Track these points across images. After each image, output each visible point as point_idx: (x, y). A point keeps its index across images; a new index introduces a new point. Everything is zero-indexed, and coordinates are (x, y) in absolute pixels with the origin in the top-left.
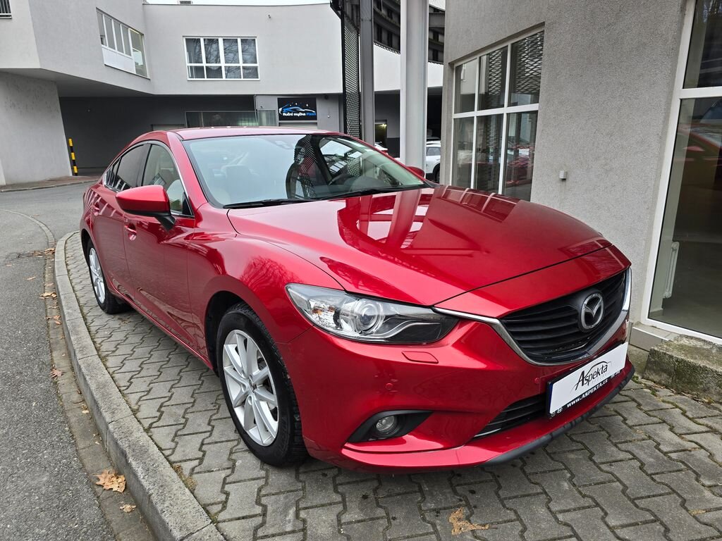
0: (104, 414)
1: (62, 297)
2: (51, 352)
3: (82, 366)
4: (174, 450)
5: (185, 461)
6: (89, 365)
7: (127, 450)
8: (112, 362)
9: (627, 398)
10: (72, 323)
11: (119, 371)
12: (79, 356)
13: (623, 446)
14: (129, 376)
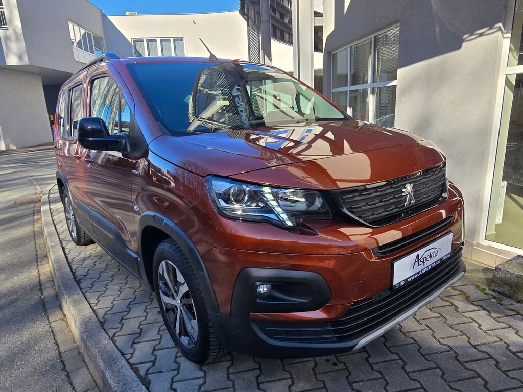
3: (62, 288)
5: (141, 363)
6: (67, 287)
8: (84, 284)
9: (478, 308)
12: (60, 280)
14: (97, 295)
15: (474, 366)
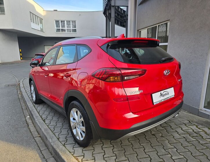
0: (49, 140)
1: (26, 100)
2: (25, 118)
3: (38, 123)
4: (74, 152)
5: (78, 156)
6: (40, 123)
7: (59, 152)
8: (47, 122)
10: (31, 108)
11: (50, 125)
12: (36, 120)
14: (53, 126)
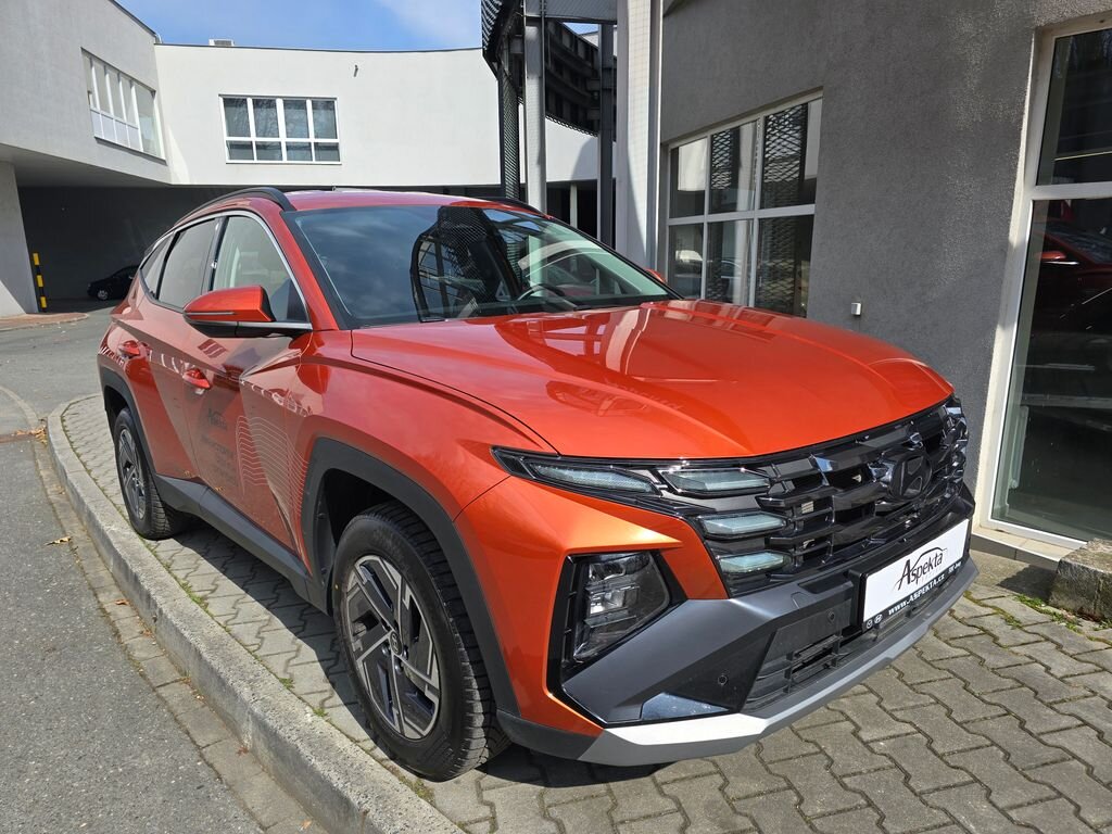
0: (237, 690)
3: (170, 615)
7: (299, 745)
8: (216, 606)
9: (1036, 638)
10: (124, 547)
11: (237, 621)
13: (1062, 707)
14: (256, 627)
15: (1059, 739)
